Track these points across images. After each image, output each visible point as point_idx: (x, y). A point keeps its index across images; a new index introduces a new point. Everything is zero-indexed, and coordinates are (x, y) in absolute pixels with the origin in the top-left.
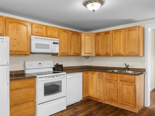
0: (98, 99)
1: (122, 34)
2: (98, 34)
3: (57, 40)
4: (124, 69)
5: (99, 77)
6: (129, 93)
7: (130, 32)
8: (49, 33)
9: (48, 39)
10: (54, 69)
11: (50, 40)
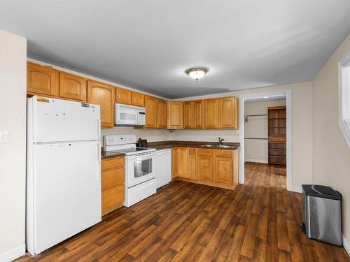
0: (189, 179)
1: (216, 104)
2: (187, 103)
3: (143, 110)
4: (218, 144)
5: (191, 153)
6: (226, 170)
7: (225, 103)
8: (134, 100)
9: (133, 108)
10: (137, 145)
11: (136, 109)
